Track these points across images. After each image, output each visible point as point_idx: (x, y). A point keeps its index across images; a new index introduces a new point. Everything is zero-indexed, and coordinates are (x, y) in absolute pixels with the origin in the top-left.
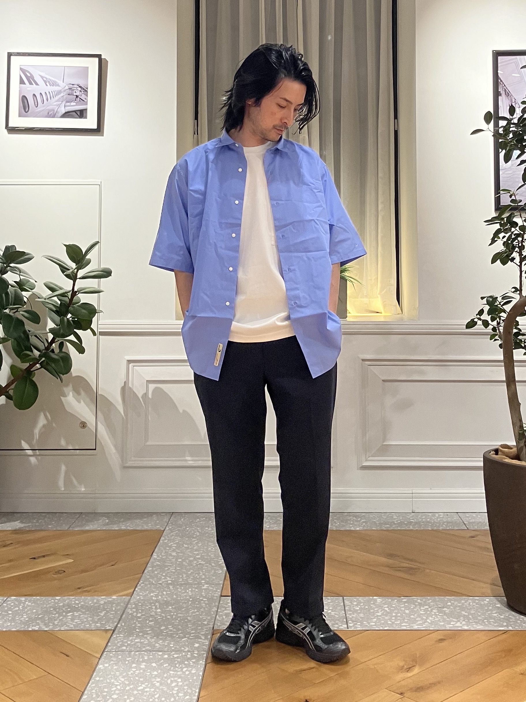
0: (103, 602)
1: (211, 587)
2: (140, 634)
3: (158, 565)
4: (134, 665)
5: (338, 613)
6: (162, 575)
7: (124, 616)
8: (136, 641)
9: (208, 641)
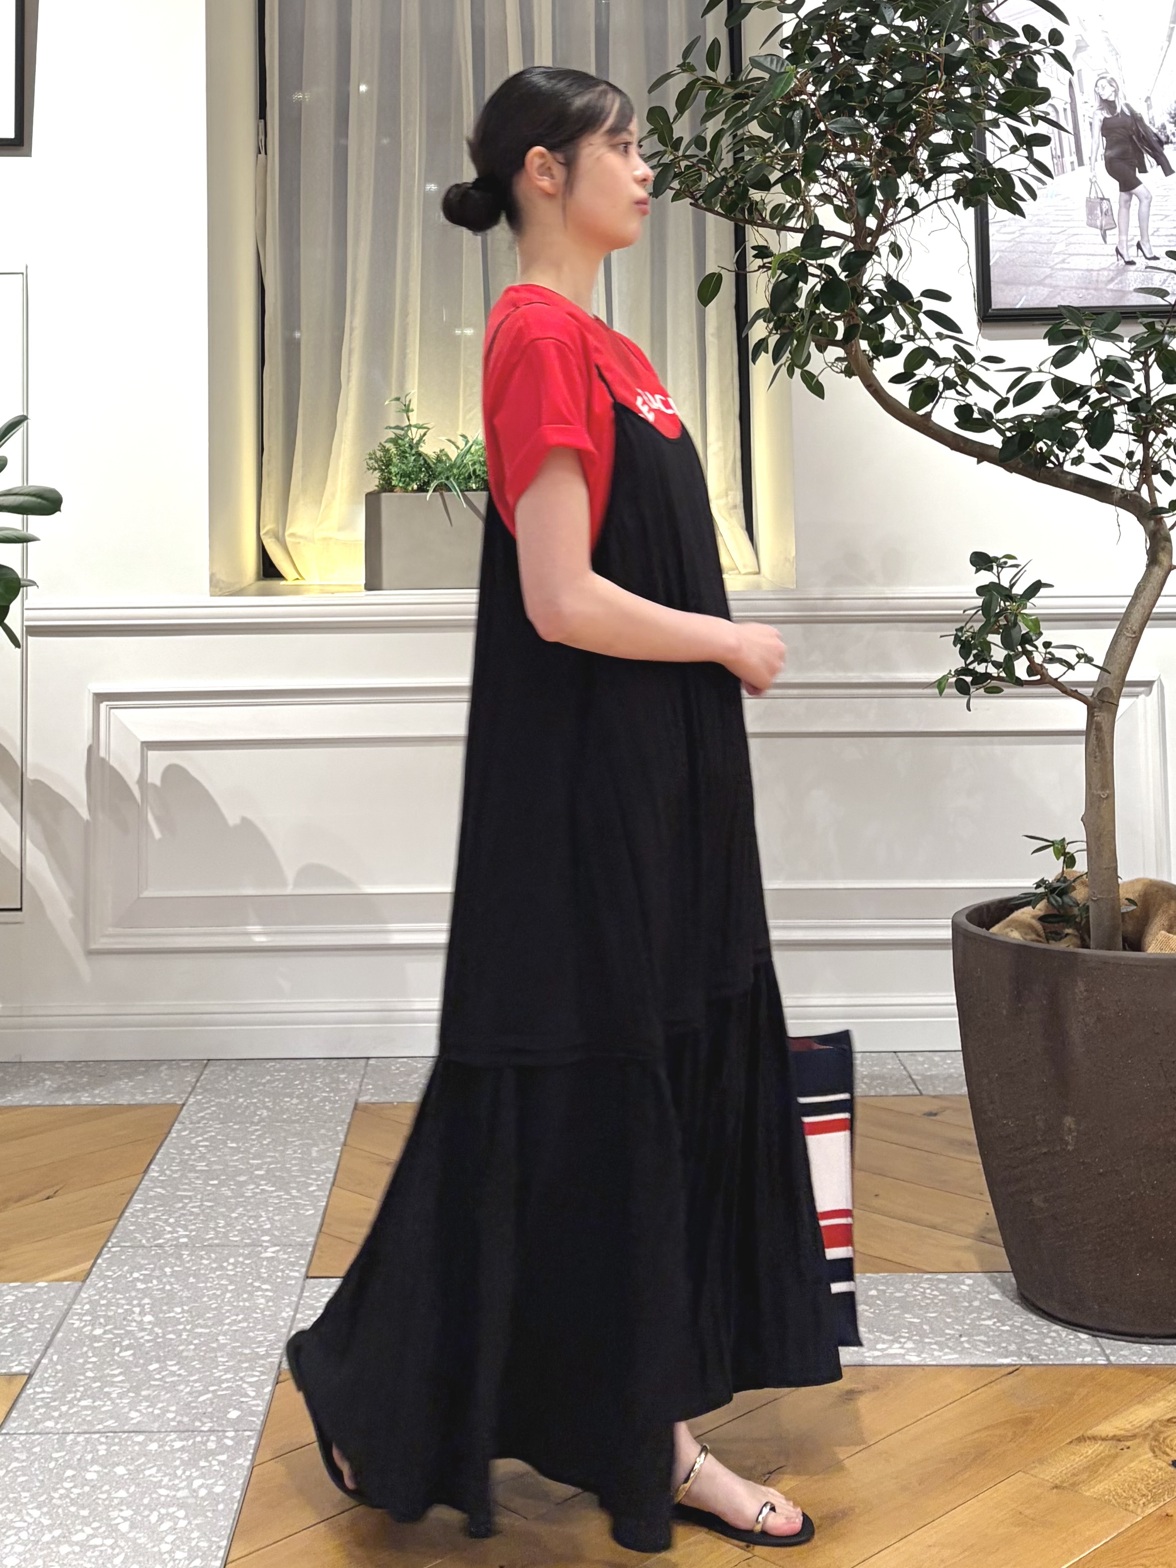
0: (14, 1298)
1: (285, 1252)
2: (94, 1385)
3: (160, 1197)
4: (69, 1473)
6: (166, 1221)
7: (60, 1335)
9: (263, 1400)
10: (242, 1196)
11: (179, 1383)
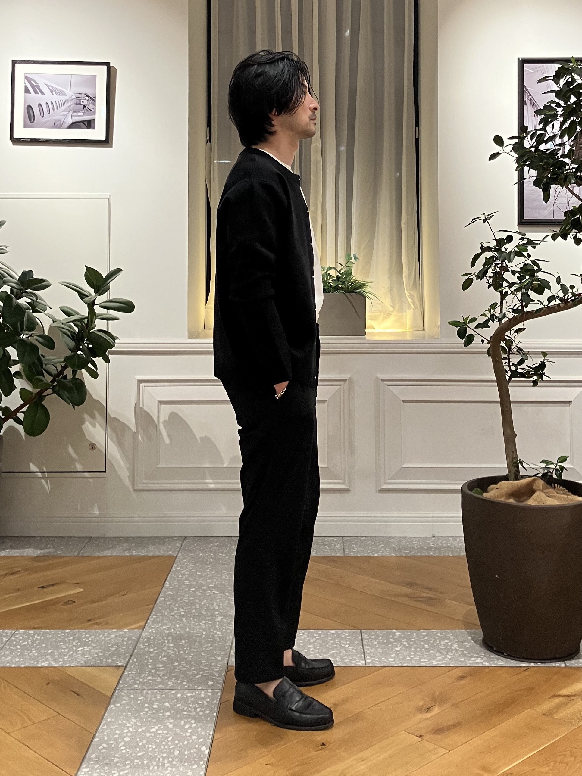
0: (115, 636)
1: (225, 619)
2: (152, 671)
3: (171, 595)
4: (146, 705)
5: (356, 648)
6: (174, 605)
7: (136, 651)
8: (149, 678)
9: (222, 678)
10: (205, 595)
11: (188, 671)
